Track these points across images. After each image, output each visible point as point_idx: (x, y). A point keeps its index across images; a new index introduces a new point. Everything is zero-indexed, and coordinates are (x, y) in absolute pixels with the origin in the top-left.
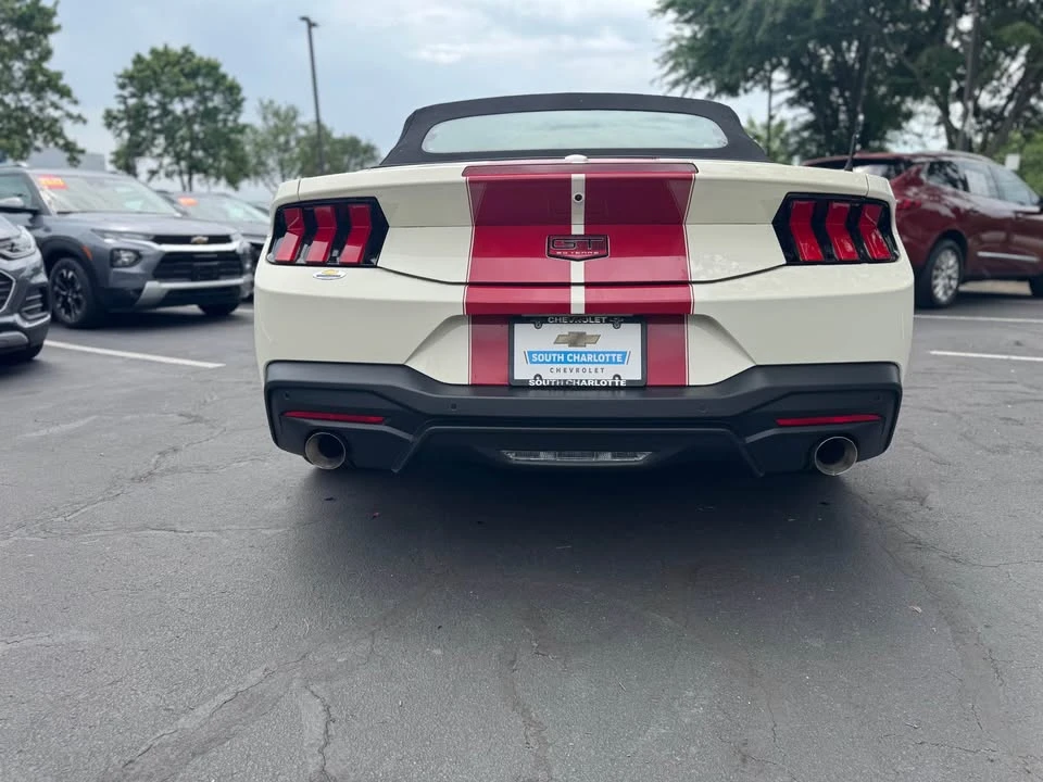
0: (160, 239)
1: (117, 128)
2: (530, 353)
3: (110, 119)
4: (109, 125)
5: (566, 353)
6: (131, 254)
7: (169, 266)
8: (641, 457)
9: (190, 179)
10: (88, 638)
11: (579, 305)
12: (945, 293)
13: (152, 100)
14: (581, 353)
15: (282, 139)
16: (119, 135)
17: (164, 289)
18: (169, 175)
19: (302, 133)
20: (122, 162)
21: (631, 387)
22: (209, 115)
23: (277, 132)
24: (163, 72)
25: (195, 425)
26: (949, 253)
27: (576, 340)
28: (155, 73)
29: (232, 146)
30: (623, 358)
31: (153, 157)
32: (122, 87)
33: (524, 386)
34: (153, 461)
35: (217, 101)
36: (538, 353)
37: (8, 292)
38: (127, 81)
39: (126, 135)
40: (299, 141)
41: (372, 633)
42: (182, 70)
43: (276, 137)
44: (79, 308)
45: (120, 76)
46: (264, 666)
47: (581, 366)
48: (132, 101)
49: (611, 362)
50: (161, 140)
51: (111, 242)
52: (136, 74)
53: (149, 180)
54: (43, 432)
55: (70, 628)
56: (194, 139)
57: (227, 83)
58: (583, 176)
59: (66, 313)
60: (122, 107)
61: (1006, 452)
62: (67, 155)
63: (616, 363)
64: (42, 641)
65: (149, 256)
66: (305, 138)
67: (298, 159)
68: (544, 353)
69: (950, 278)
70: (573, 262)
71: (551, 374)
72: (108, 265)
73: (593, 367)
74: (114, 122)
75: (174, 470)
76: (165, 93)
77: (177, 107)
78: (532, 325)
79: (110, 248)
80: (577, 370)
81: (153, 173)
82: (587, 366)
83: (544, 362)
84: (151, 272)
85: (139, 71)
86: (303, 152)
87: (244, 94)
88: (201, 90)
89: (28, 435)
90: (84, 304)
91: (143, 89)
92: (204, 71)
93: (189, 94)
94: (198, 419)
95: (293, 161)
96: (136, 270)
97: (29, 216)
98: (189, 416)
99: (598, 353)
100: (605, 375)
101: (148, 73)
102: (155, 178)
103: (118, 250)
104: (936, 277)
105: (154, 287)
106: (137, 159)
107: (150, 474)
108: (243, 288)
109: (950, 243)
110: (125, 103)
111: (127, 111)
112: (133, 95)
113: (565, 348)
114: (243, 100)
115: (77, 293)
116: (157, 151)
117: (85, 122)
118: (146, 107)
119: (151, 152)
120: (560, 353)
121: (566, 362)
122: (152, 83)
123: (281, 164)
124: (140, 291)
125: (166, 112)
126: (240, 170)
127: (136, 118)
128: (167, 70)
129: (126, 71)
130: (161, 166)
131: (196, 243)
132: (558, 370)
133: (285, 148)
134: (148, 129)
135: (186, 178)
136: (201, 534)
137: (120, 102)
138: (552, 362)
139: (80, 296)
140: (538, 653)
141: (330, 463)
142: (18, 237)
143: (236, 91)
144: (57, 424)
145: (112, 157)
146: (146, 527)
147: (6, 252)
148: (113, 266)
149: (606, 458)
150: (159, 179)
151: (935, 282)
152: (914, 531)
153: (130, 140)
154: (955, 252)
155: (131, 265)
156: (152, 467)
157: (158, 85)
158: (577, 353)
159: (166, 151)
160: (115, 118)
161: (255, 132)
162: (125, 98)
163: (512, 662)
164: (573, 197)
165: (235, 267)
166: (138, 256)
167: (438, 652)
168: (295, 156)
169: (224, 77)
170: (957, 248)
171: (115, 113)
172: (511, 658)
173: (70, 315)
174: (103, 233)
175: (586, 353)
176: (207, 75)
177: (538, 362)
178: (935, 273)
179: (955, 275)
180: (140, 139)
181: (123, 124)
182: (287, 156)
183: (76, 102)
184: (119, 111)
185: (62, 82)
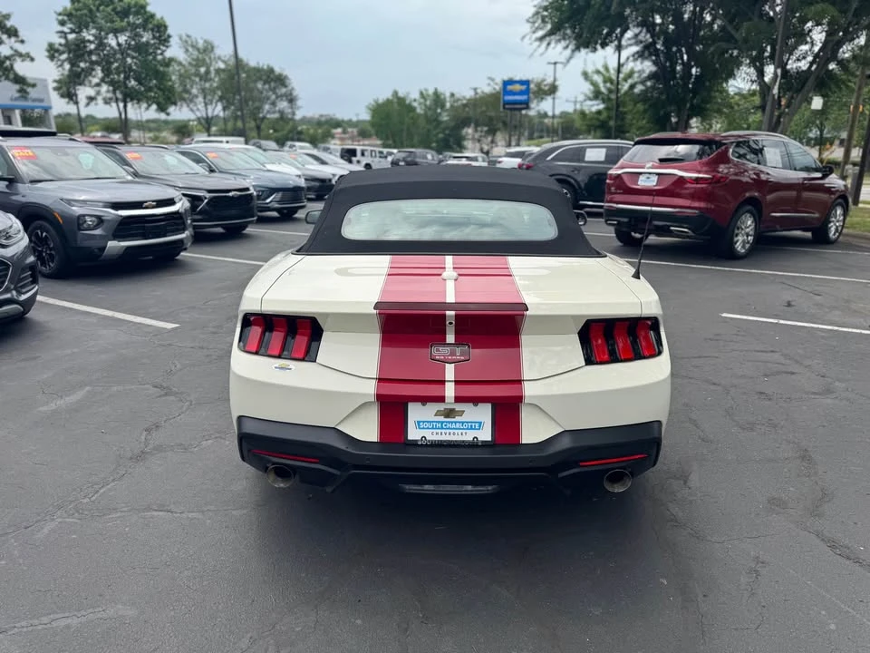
0: (117, 206)
1: (59, 60)
2: (419, 422)
3: (53, 52)
4: (52, 58)
5: (442, 422)
6: (94, 219)
7: (125, 228)
8: (490, 488)
9: (125, 107)
10: (131, 612)
11: (451, 397)
12: (743, 247)
13: (88, 35)
14: (452, 422)
15: (203, 70)
16: (61, 66)
17: (123, 247)
18: (107, 102)
19: (222, 66)
20: (64, 89)
21: (485, 444)
22: (141, 49)
23: (198, 63)
24: (98, 10)
25: (167, 398)
26: (748, 215)
27: (449, 413)
28: (91, 11)
29: (162, 77)
30: (480, 426)
31: (92, 87)
32: (62, 23)
33: (414, 444)
34: (143, 437)
35: (146, 37)
36: (424, 422)
37: (7, 275)
38: (66, 18)
39: (67, 66)
40: (218, 71)
41: (316, 607)
42: (114, 10)
43: (197, 66)
44: (53, 262)
45: (60, 14)
46: (249, 635)
47: (452, 431)
48: (71, 37)
49: (471, 429)
50: (99, 73)
51: (77, 210)
52: (74, 12)
53: (88, 104)
54: (53, 406)
55: (116, 604)
56: (127, 71)
57: (155, 22)
58: (453, 313)
59: (41, 265)
60: (63, 41)
61: (752, 430)
62: (17, 87)
63: (475, 429)
64: (99, 615)
65: (109, 221)
66: (223, 70)
67: (218, 88)
68: (428, 422)
69: (748, 235)
70: (447, 365)
71: (432, 436)
72: (76, 228)
73: (460, 431)
74: (56, 55)
75: (159, 449)
76: (100, 29)
77: (112, 41)
78: (420, 403)
79: (77, 214)
80: (450, 434)
81: (91, 99)
82: (456, 431)
83: (428, 428)
84: (111, 233)
85: (77, 10)
86: (223, 83)
87: (170, 31)
88: (133, 27)
89: (41, 409)
90: (57, 258)
91: (80, 26)
92: (133, 10)
93: (122, 30)
94: (168, 392)
95: (213, 91)
96: (98, 232)
97: (6, 183)
98: (161, 387)
99: (463, 423)
100: (468, 436)
101: (85, 11)
102: (93, 103)
103: (84, 216)
104: (737, 235)
105: (114, 245)
106: (78, 87)
107: (142, 452)
108: (185, 241)
109: (749, 207)
110: (66, 38)
111: (67, 44)
112: (73, 31)
113: (442, 419)
114: (169, 36)
115: (51, 250)
116: (95, 80)
117: (32, 59)
118: (84, 41)
119: (90, 82)
120: (439, 422)
121: (442, 428)
122: (89, 20)
123: (203, 91)
124: (104, 248)
125: (101, 44)
126: (169, 99)
127: (76, 51)
128: (101, 8)
129: (65, 9)
130: (98, 93)
131: (147, 208)
132: (437, 434)
133: (205, 77)
134: (86, 62)
135: (121, 105)
136: (190, 515)
137: (61, 37)
138: (433, 428)
139: (53, 252)
140: (422, 622)
141: (283, 483)
142: (11, 227)
143: (162, 29)
144: (61, 397)
145: (55, 85)
146: (149, 508)
147: (4, 242)
148: (80, 230)
149: (470, 488)
150: (96, 104)
151: (736, 239)
152: (675, 509)
153: (71, 70)
154: (753, 215)
155: (95, 228)
156: (142, 445)
157: (94, 22)
158: (449, 422)
159: (103, 80)
160: (57, 51)
161: (180, 64)
162: (66, 33)
163: (406, 630)
164: (447, 323)
165: (177, 224)
166: (100, 221)
167: (359, 622)
168: (215, 85)
169: (152, 16)
170: (755, 212)
171: (57, 46)
172: (405, 626)
173: (45, 267)
174: (69, 202)
175: (455, 422)
176: (137, 13)
177: (424, 428)
178: (736, 231)
179: (751, 233)
180: (79, 70)
181: (64, 56)
182: (207, 85)
183: (22, 42)
184: (60, 45)
185: (9, 24)
